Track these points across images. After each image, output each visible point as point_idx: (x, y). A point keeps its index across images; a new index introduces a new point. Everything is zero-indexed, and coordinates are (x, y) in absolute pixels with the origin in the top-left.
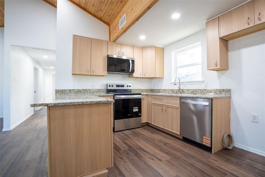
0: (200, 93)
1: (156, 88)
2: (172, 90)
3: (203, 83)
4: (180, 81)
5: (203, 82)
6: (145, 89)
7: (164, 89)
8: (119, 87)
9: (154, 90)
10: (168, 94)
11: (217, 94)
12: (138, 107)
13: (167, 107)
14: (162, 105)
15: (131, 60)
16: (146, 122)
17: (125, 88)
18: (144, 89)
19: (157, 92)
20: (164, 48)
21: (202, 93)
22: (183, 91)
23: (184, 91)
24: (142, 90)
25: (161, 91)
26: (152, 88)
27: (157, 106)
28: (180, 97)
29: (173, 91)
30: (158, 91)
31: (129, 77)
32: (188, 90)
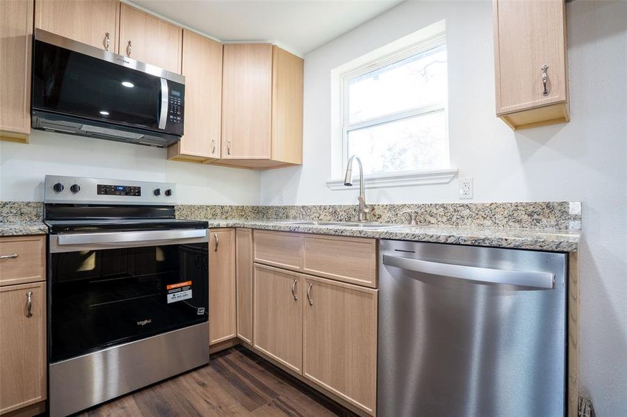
0: (445, 219)
1: (275, 202)
2: (333, 207)
3: (456, 181)
4: (364, 177)
5: (456, 174)
6: (234, 204)
7: (303, 207)
8: (114, 193)
9: (268, 208)
10: (316, 226)
11: (519, 221)
12: (190, 283)
13: (316, 281)
14: (293, 274)
15: (168, 81)
16: (233, 335)
17: (146, 199)
18: (231, 207)
19: (278, 217)
20: (302, 61)
21: (454, 219)
22: (372, 213)
23: (377, 212)
24: (222, 207)
25: (292, 213)
26: (262, 203)
27: (272, 276)
28: (378, 240)
29: (334, 212)
30: (282, 212)
31: (168, 158)
32: (392, 208)
